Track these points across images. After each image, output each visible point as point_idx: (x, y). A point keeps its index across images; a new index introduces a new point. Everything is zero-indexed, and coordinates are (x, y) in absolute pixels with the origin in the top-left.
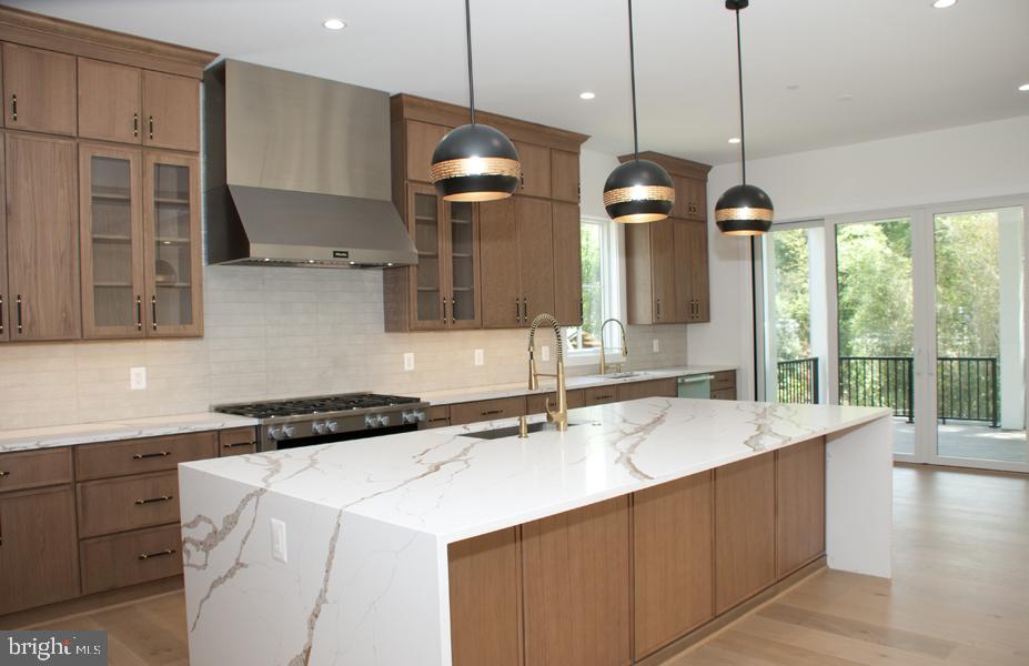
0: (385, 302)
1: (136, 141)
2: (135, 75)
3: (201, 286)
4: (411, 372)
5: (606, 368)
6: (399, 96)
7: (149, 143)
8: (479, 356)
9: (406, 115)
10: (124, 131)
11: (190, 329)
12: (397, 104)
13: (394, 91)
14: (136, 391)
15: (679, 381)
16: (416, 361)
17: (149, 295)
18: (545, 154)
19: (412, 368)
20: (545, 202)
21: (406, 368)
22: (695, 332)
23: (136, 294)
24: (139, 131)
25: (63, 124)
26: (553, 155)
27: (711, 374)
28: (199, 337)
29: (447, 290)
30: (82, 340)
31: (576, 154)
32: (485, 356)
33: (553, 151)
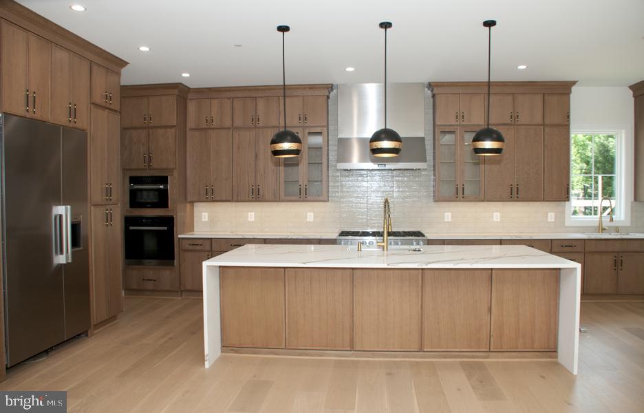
0: (433, 186)
1: (301, 125)
2: (302, 98)
3: (326, 180)
4: (448, 222)
7: (305, 125)
8: (497, 216)
9: (434, 92)
10: (296, 122)
11: (322, 198)
14: (309, 222)
16: (452, 217)
17: (305, 184)
18: (538, 98)
19: (450, 220)
20: (538, 127)
21: (446, 220)
23: (299, 184)
24: (301, 121)
25: (274, 123)
29: (459, 180)
30: (279, 201)
31: (569, 93)
32: (502, 217)
33: (546, 96)
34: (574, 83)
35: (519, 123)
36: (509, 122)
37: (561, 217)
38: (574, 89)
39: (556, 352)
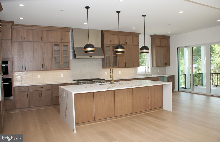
0: (102, 64)
1: (60, 42)
2: (60, 32)
3: (70, 62)
4: (106, 75)
5: (146, 75)
6: (102, 30)
7: (62, 42)
8: (120, 72)
9: (104, 33)
10: (58, 41)
11: (68, 68)
12: (102, 32)
13: (101, 30)
14: (62, 77)
15: (160, 77)
16: (108, 73)
17: (62, 63)
18: (131, 37)
19: (107, 74)
20: (132, 46)
21: (106, 74)
22: (167, 68)
23: (60, 64)
24: (61, 40)
25: (50, 40)
26: (133, 37)
27: (168, 76)
28: (70, 69)
29: (112, 62)
30: (53, 70)
31: (138, 36)
32: (121, 72)
33: (133, 36)
34: (140, 34)
35: (127, 44)
36: (124, 44)
37: (136, 71)
38: (140, 35)
39: (163, 107)
